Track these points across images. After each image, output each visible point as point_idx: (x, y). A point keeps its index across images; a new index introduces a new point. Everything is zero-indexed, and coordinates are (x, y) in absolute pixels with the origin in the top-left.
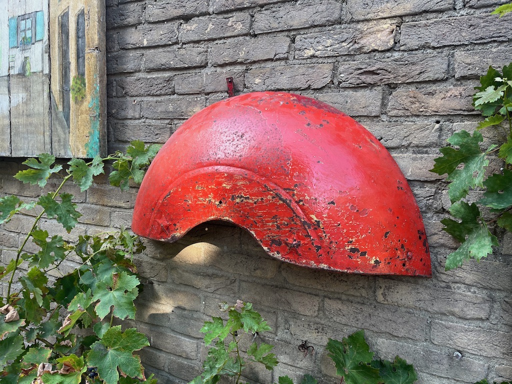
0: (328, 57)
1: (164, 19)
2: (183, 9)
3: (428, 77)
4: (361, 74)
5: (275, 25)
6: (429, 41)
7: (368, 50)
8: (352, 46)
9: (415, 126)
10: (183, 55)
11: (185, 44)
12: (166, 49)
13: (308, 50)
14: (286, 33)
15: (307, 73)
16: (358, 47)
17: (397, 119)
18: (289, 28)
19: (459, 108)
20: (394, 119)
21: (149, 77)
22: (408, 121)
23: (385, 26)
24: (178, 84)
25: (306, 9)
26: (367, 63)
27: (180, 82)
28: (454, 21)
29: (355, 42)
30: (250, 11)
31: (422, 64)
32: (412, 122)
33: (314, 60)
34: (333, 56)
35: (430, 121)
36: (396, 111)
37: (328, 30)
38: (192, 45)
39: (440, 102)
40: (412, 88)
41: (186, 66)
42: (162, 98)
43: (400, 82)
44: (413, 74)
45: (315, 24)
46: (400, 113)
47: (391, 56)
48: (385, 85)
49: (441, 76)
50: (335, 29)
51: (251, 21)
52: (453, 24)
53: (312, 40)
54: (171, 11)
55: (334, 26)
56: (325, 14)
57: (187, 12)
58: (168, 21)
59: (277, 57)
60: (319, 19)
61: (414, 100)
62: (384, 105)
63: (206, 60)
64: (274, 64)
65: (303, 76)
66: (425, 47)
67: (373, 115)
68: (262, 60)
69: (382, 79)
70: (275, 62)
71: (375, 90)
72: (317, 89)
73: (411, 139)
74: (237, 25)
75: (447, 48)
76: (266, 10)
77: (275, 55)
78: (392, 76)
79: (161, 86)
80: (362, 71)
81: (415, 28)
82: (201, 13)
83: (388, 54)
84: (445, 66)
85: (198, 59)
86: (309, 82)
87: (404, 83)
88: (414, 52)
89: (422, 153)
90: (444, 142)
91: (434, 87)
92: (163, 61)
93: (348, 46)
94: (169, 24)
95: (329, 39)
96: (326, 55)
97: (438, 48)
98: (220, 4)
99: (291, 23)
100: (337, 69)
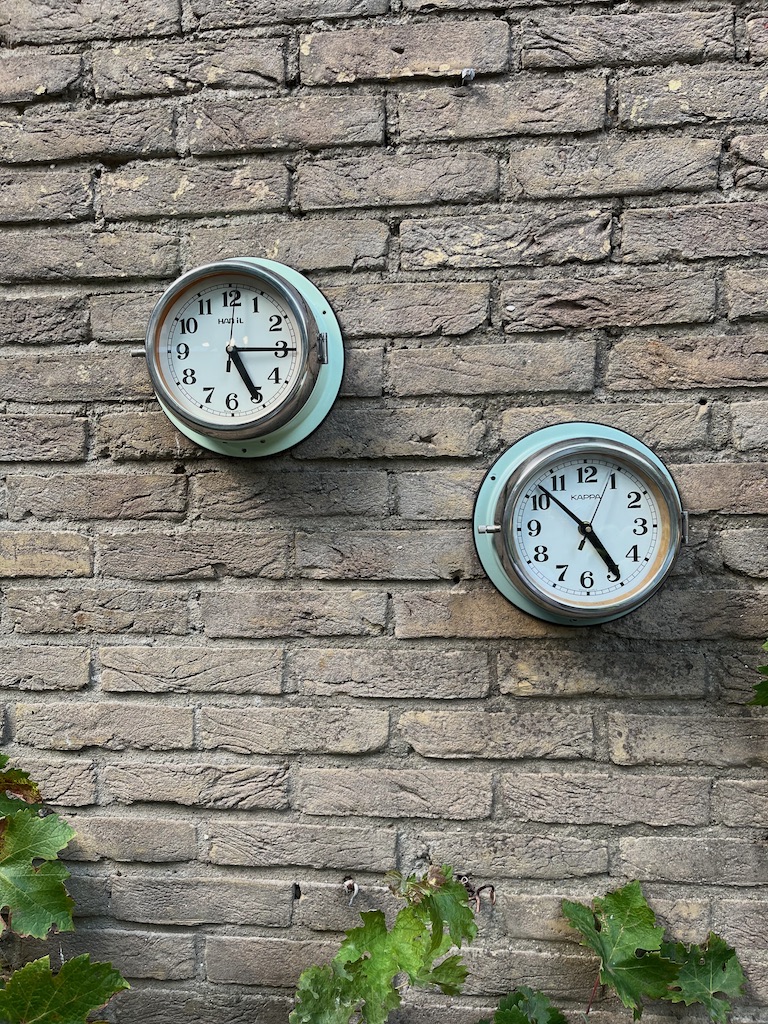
0: (479, 269)
1: (49, 158)
2: (106, 139)
3: (682, 315)
4: (551, 306)
5: (352, 194)
6: (678, 247)
7: (561, 258)
8: (528, 248)
9: (663, 410)
10: (110, 248)
11: (115, 222)
12: (56, 232)
13: (430, 253)
14: (379, 214)
15: (432, 302)
16: (540, 252)
17: (628, 396)
18: (385, 202)
19: (740, 375)
20: (622, 397)
21: (9, 297)
22: (649, 401)
23: (592, 213)
24: (101, 316)
25: (421, 165)
26: (560, 285)
27: (108, 312)
28: (721, 211)
29: (533, 241)
30: (286, 157)
31: (668, 292)
32: (656, 402)
33: (447, 274)
34: (487, 268)
35: (689, 399)
36: (624, 381)
37: (473, 214)
38: (134, 225)
39: (707, 365)
40: (652, 337)
41: (123, 275)
42: (56, 351)
43: (628, 324)
44: (653, 309)
45: (445, 198)
46: (633, 384)
47: (608, 273)
48: (600, 329)
49: (705, 315)
50: (486, 211)
51: (290, 180)
52: (720, 217)
53: (440, 232)
54: (69, 140)
55: (484, 206)
56: (465, 179)
57: (114, 146)
58: (59, 163)
59: (360, 263)
60: (453, 189)
61: (657, 359)
62: (599, 370)
63: (176, 262)
64: (352, 278)
65: (425, 307)
66: (670, 258)
67: (580, 389)
68: (323, 270)
69: (594, 318)
70: (356, 276)
71: (580, 339)
72: (457, 336)
73: (656, 436)
74: (257, 186)
75: (711, 262)
76: (324, 159)
77: (355, 260)
78: (613, 312)
79: (50, 320)
80: (552, 300)
81: (650, 220)
82: (156, 151)
83: (600, 269)
84: (710, 296)
85: (154, 259)
86: (438, 321)
87: (636, 327)
88: (650, 267)
89: (680, 461)
90: (716, 439)
91: (690, 336)
92: (54, 260)
93: (520, 248)
94: (64, 172)
95: (476, 231)
96: (473, 265)
97: (694, 261)
98: (207, 135)
99: (391, 193)
100: (498, 295)
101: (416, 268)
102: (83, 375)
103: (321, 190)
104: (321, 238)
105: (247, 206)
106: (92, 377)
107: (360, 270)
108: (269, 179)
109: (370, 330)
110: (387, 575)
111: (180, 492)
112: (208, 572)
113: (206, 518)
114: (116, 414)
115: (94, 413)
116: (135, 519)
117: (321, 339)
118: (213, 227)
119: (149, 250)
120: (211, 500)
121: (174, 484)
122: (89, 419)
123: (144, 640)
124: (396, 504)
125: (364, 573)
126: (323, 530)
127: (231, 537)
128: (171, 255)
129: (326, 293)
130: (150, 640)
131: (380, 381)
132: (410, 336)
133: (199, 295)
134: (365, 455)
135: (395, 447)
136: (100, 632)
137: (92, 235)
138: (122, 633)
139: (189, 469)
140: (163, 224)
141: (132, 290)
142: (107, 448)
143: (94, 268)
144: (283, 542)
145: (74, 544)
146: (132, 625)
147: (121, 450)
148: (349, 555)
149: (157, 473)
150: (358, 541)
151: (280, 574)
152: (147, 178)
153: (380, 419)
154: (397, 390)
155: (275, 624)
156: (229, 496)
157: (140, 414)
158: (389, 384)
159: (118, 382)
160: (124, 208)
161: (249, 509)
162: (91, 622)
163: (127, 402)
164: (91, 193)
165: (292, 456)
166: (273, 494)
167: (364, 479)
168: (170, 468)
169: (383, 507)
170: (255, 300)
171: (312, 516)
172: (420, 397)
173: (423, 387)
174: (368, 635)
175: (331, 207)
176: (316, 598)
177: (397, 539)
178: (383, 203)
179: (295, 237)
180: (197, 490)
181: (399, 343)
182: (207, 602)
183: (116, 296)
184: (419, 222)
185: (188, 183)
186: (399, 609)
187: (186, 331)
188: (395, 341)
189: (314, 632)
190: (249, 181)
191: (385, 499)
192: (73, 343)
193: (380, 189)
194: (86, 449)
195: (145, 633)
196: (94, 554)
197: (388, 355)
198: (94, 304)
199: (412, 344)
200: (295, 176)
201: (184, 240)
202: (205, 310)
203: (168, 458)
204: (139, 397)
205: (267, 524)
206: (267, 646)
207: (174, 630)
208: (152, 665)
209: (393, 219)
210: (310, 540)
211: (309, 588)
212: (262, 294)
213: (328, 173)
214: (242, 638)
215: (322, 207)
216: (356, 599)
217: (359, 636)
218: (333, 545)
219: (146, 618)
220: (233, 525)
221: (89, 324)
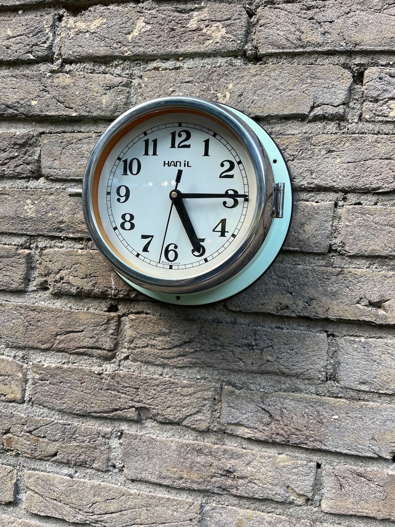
101: (380, 119)
102: (29, 209)
103: (282, 33)
104: (277, 83)
105: (202, 49)
106: (37, 211)
107: (316, 119)
108: (227, 22)
109: (322, 183)
110: (318, 445)
111: (111, 331)
112: (132, 414)
113: (135, 360)
114: (56, 249)
115: (37, 247)
116: (66, 352)
117: (278, 190)
118: (166, 69)
119: (101, 91)
120: (140, 343)
121: (107, 323)
122: (32, 252)
123: (66, 470)
124: (335, 370)
125: (294, 440)
126: (252, 387)
127: (157, 382)
128: (122, 97)
129: (278, 141)
130: (71, 471)
131: (328, 237)
132: (366, 191)
133: (145, 134)
134: (306, 314)
135: (338, 309)
136: (26, 457)
137: (49, 74)
138: (46, 460)
139: (122, 309)
140: (116, 66)
141: (82, 130)
142: (46, 282)
143: (48, 106)
144: (210, 394)
145: (8, 369)
146: (55, 455)
147: (58, 285)
148: (278, 418)
149: (91, 310)
150: (289, 404)
151: (204, 426)
152: (105, 21)
153: (325, 278)
154: (347, 248)
155: (194, 476)
156: (159, 341)
157: (80, 251)
158: (338, 241)
159: (61, 218)
160: (80, 49)
161: (178, 356)
162: (18, 447)
163: (68, 238)
164: (51, 35)
165: (225, 307)
166: (203, 344)
167: (301, 339)
168: (104, 306)
169: (320, 372)
170: (207, 143)
171: (241, 371)
172: (373, 258)
173: (377, 248)
174: (291, 503)
175: (291, 50)
176: (239, 456)
177: (333, 408)
178: (349, 48)
179: (249, 82)
180: (128, 331)
181: (352, 198)
182: (129, 444)
183: (66, 135)
184: (387, 70)
185: (144, 24)
186: (328, 483)
187: (128, 172)
188: (349, 196)
189: (234, 491)
190: (206, 23)
191: (323, 363)
192: (24, 178)
193: (346, 33)
194: (27, 280)
195: (68, 464)
196: (26, 381)
197: (339, 210)
198: (45, 142)
199: (368, 201)
200: (254, 19)
201: (136, 82)
202: (151, 151)
203: (103, 296)
204: (79, 235)
205: (195, 373)
206: (184, 497)
207: (94, 465)
208: (72, 496)
209: (357, 65)
210: (238, 397)
211: (231, 445)
212: (215, 135)
213: (291, 16)
214: (160, 485)
215: (281, 51)
216: (282, 464)
217: (282, 503)
218: (262, 405)
219: (69, 451)
220: (160, 370)
221: (39, 161)
